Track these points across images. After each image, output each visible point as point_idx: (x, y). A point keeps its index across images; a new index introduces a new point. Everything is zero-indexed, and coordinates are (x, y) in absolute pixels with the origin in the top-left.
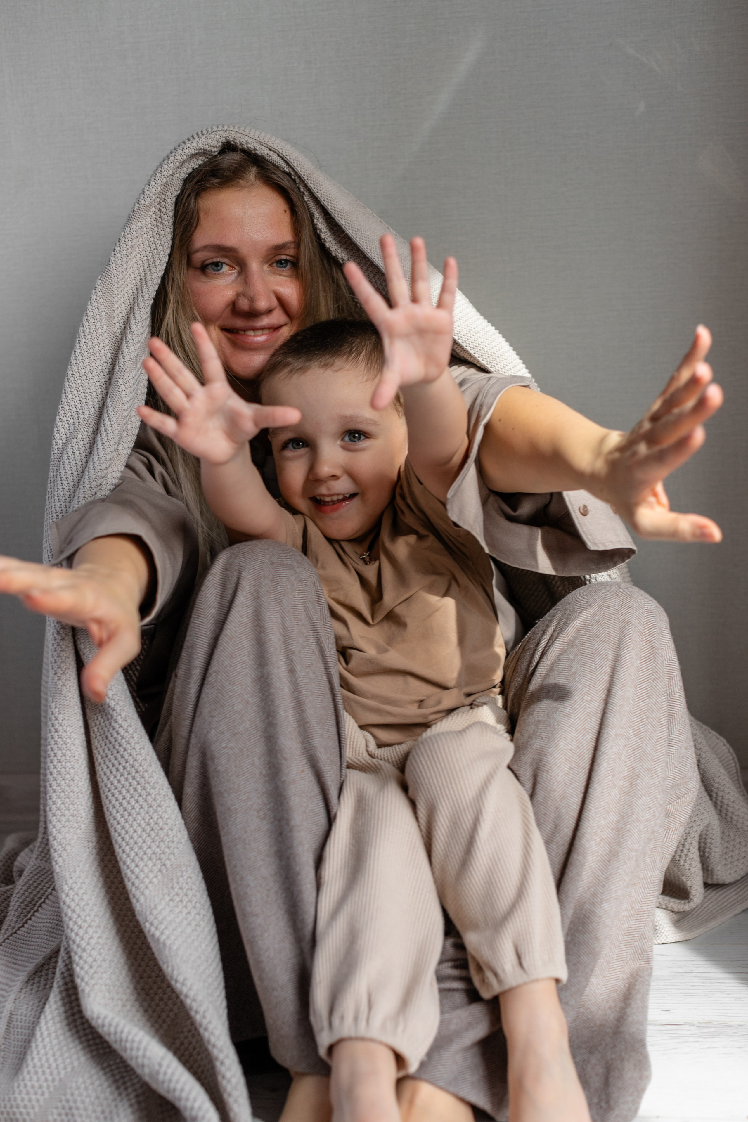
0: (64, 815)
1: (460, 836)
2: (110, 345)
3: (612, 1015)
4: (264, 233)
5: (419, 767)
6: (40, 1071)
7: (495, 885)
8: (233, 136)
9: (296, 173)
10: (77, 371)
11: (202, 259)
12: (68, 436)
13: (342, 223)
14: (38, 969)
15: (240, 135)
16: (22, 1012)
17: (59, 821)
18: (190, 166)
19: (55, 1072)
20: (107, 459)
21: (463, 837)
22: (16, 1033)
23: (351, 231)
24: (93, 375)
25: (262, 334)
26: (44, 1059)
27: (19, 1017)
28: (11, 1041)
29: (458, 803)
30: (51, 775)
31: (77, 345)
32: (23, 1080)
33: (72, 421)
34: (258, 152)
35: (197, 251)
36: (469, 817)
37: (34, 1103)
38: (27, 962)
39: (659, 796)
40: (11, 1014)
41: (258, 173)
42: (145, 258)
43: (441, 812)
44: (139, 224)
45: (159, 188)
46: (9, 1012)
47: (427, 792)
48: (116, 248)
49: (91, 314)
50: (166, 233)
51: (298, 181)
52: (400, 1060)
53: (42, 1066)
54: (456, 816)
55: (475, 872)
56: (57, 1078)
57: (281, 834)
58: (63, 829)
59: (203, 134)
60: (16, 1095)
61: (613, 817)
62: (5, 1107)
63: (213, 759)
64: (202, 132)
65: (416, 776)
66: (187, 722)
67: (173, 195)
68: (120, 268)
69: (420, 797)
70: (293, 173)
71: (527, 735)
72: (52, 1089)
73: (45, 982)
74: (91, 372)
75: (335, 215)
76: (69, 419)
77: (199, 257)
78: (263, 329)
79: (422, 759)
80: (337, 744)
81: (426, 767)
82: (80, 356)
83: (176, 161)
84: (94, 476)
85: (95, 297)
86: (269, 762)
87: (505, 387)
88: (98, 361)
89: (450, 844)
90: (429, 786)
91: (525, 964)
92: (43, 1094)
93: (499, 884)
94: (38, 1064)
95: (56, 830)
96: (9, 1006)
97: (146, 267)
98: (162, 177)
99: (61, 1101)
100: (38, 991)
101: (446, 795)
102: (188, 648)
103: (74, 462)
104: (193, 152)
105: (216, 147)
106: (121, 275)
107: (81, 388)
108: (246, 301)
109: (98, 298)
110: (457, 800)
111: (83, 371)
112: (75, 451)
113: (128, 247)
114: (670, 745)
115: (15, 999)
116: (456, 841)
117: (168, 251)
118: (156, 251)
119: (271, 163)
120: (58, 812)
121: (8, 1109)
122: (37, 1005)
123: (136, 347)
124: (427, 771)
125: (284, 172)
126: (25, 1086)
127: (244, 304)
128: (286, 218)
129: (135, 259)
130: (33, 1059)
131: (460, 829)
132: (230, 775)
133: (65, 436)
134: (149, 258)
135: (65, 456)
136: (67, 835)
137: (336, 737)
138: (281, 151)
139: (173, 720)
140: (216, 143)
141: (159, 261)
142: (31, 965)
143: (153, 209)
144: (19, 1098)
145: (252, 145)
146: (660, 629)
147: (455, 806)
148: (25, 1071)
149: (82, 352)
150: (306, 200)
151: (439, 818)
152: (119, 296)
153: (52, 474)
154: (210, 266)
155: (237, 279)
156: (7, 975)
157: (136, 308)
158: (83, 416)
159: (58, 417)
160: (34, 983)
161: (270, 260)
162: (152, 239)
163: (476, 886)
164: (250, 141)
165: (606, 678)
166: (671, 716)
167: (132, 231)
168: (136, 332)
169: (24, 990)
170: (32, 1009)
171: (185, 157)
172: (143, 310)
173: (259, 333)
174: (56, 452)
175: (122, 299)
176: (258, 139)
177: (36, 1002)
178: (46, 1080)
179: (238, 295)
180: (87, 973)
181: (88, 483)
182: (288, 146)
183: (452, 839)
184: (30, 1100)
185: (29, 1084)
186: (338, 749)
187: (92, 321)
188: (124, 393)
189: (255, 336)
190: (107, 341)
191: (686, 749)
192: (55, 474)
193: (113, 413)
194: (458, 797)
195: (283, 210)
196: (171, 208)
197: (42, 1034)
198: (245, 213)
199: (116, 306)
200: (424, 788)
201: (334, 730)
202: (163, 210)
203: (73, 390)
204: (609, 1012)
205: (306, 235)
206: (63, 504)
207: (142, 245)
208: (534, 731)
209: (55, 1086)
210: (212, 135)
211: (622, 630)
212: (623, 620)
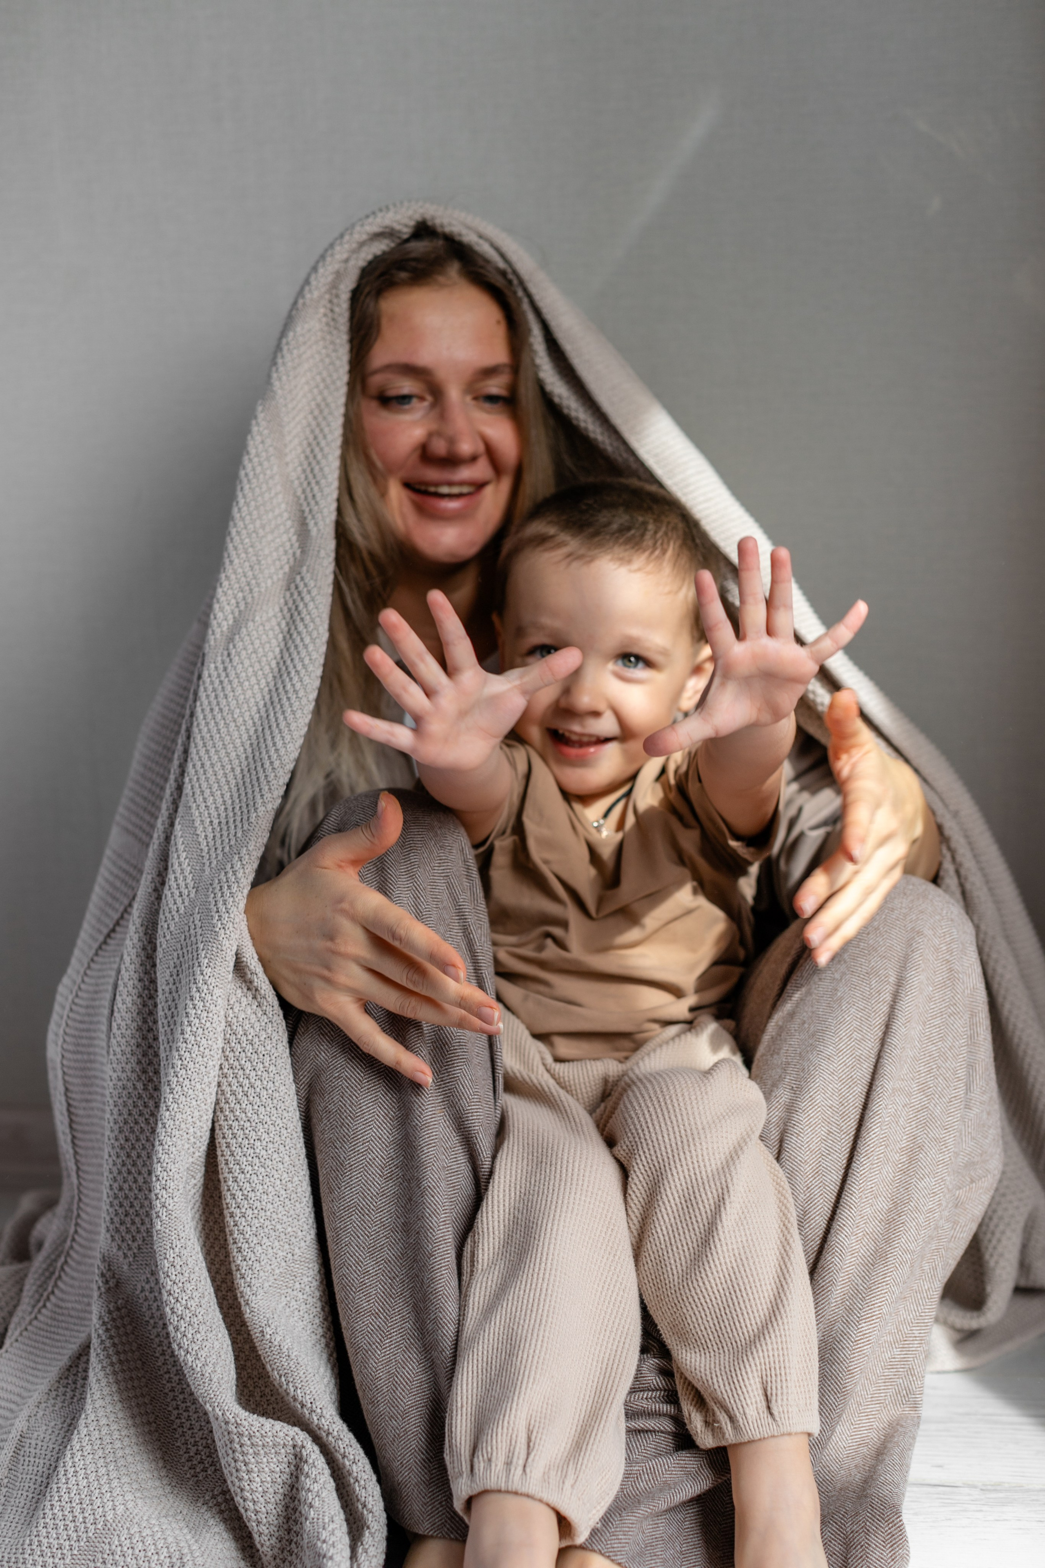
3: (858, 1476)
4: (468, 351)
8: (430, 213)
9: (515, 272)
11: (382, 384)
14: (63, 1374)
15: (440, 214)
16: (38, 1436)
18: (371, 251)
21: (697, 1222)
27: (33, 1442)
28: (19, 1474)
29: (695, 1174)
35: (376, 372)
36: (710, 1195)
38: (50, 1365)
39: (948, 1178)
40: (22, 1436)
41: (463, 268)
43: (669, 1183)
44: (306, 326)
45: (330, 277)
46: (19, 1433)
47: (652, 1151)
49: (254, 450)
52: (564, 1525)
61: (883, 1204)
67: (348, 289)
68: (287, 387)
69: (640, 1156)
70: (510, 271)
71: (770, 1082)
73: (72, 1393)
83: (353, 240)
89: (677, 1228)
90: (655, 1144)
93: (744, 1294)
96: (20, 1424)
101: (680, 1161)
104: (377, 230)
105: (408, 227)
106: (288, 395)
108: (443, 442)
110: (694, 1169)
113: (293, 357)
114: (967, 1107)
115: (30, 1416)
116: (688, 1225)
122: (60, 1426)
127: (439, 447)
128: (499, 332)
131: (694, 1210)
143: (323, 310)
146: (963, 944)
151: (665, 1191)
155: (429, 414)
162: (324, 351)
165: (885, 1008)
166: (971, 1066)
169: (43, 1405)
171: (365, 236)
179: (430, 435)
183: (681, 1222)
191: (989, 1114)
194: (696, 1165)
196: (346, 306)
199: (287, 438)
202: (335, 309)
204: (854, 1472)
208: (780, 1077)
211: (909, 943)
212: (913, 929)
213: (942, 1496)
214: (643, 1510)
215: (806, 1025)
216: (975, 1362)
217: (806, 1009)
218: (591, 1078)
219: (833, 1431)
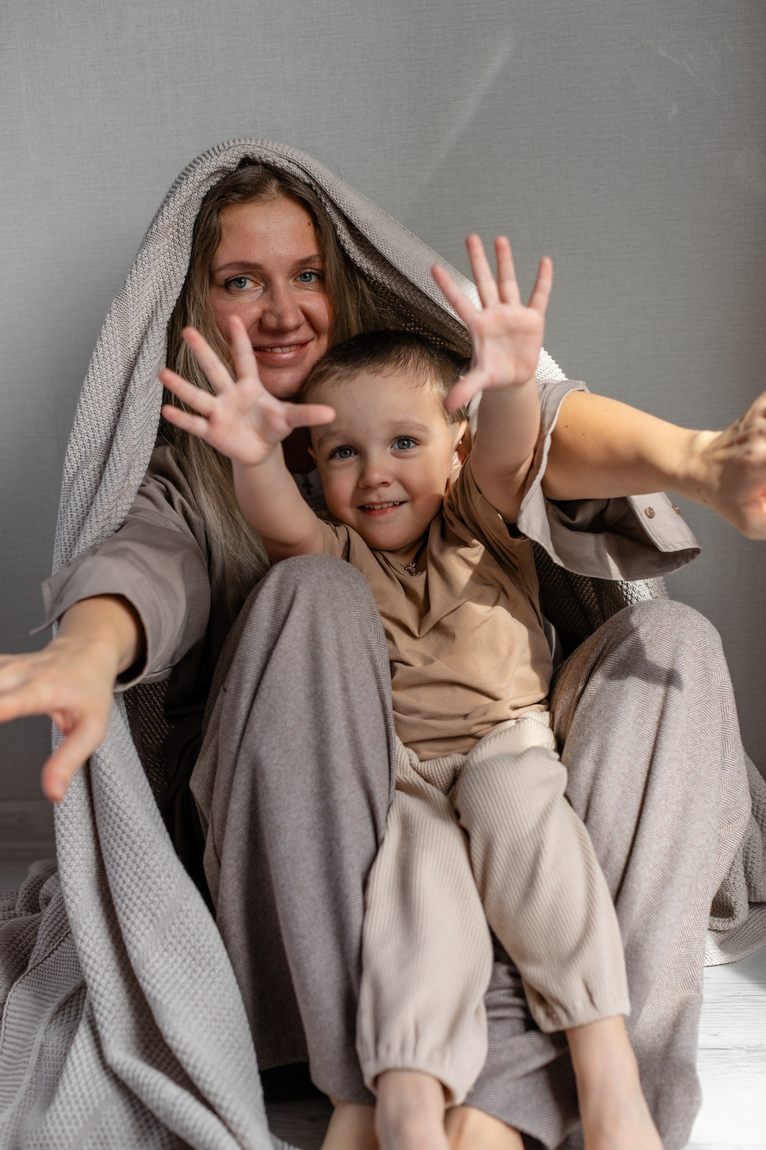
0: (73, 860)
1: (520, 868)
2: (124, 371)
4: (289, 247)
5: (474, 795)
6: (73, 1101)
7: (559, 919)
8: (252, 151)
9: (317, 184)
10: (90, 398)
11: (226, 277)
12: (79, 465)
13: (367, 233)
14: (69, 999)
15: (259, 149)
16: (53, 1044)
17: (69, 866)
18: (208, 184)
19: (89, 1101)
20: (115, 491)
21: (523, 869)
22: (47, 1065)
23: (376, 242)
24: (107, 402)
25: (290, 351)
26: (76, 1088)
27: (50, 1049)
28: (43, 1074)
29: (517, 834)
30: (59, 819)
31: (90, 370)
32: (56, 1110)
33: (83, 449)
34: (278, 165)
35: (221, 269)
36: (530, 849)
37: (68, 1133)
39: (713, 821)
40: (42, 1045)
41: (280, 186)
42: (162, 280)
43: (499, 843)
44: (157, 246)
45: (178, 209)
46: (39, 1044)
47: (483, 821)
48: (133, 271)
49: (106, 338)
50: (184, 254)
51: (319, 192)
53: (75, 1095)
54: (516, 847)
55: (538, 905)
56: (91, 1107)
57: (331, 854)
58: (74, 874)
59: (220, 150)
60: (49, 1126)
61: (666, 843)
62: (38, 1139)
63: (263, 775)
64: (218, 147)
65: (471, 804)
66: (237, 737)
67: (192, 216)
68: (136, 292)
69: (475, 826)
70: (313, 184)
72: (86, 1118)
73: (76, 1012)
74: (104, 399)
75: (359, 226)
76: (80, 448)
77: (223, 275)
78: (290, 345)
79: (477, 786)
80: (387, 766)
81: (482, 795)
82: (94, 383)
83: (195, 180)
84: (101, 509)
85: (110, 321)
86: (321, 781)
87: (565, 393)
88: (112, 387)
89: (509, 875)
90: (485, 815)
91: (596, 1001)
92: (77, 1124)
93: (564, 919)
94: (71, 1094)
95: (67, 875)
96: (39, 1037)
97: (162, 290)
98: (182, 197)
99: (95, 1130)
100: (68, 1021)
101: (505, 825)
102: (239, 661)
103: (85, 493)
104: (212, 170)
105: (235, 163)
106: (136, 299)
107: (93, 416)
108: (274, 318)
109: (113, 323)
110: (516, 830)
111: (96, 398)
112: (86, 481)
113: (145, 270)
114: (723, 768)
115: (46, 1031)
116: (516, 873)
117: (185, 273)
118: (172, 272)
119: (291, 175)
120: (68, 857)
121: (41, 1141)
122: (68, 1035)
123: (148, 372)
124: (483, 799)
125: (305, 183)
126: (58, 1116)
127: (271, 321)
128: (309, 231)
129: (151, 281)
130: (65, 1089)
131: (519, 861)
132: (280, 792)
133: (76, 465)
134: (165, 280)
135: (76, 486)
136: (78, 880)
137: (386, 759)
138: (300, 163)
139: (220, 735)
140: (234, 159)
141: (175, 283)
142: (61, 995)
143: (171, 229)
144: (52, 1129)
145: (271, 158)
146: (713, 649)
147: (513, 836)
148: (57, 1101)
149: (96, 378)
150: (328, 211)
151: (497, 849)
152: (134, 321)
153: (62, 504)
154: (233, 284)
155: (262, 296)
156: (36, 1007)
157: (150, 332)
158: (95, 445)
159: (69, 446)
160: (64, 1014)
161: (295, 274)
162: (169, 260)
163: (539, 920)
164: (269, 153)
165: (660, 699)
166: (724, 739)
167: (149, 253)
168: (148, 357)
169: (54, 1021)
170: (64, 1040)
171: (204, 176)
172: (156, 334)
173: (287, 349)
174: (67, 481)
175: (138, 323)
176: (277, 151)
177: (67, 1033)
178: (80, 1109)
179: (264, 312)
180: (106, 1018)
181: (94, 516)
182: (308, 157)
183: (511, 871)
184: (64, 1131)
185: (62, 1114)
186: (387, 772)
187: (106, 346)
188: (133, 421)
189: (283, 353)
190: (121, 367)
191: (739, 772)
192: (65, 504)
193: (122, 442)
194: (517, 827)
195: (307, 223)
196: (190, 228)
197: (73, 1063)
198: (269, 228)
199: (131, 330)
200: (480, 817)
201: (385, 751)
202: (181, 230)
203: (85, 418)
204: (657, 1040)
205: (331, 248)
206: (72, 537)
207: (158, 267)
209: (89, 1116)
210: (230, 151)
211: (675, 651)
212: (677, 640)
213: (718, 1056)
214: (507, 1076)
215: (602, 713)
216: (735, 958)
217: (602, 701)
218: (444, 770)
219: (641, 1011)
